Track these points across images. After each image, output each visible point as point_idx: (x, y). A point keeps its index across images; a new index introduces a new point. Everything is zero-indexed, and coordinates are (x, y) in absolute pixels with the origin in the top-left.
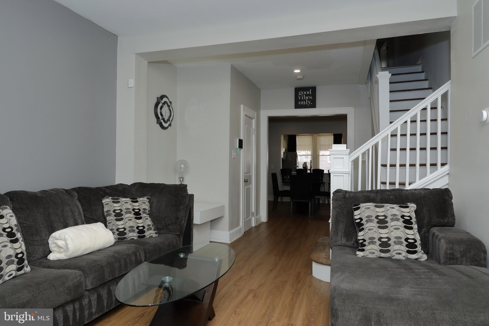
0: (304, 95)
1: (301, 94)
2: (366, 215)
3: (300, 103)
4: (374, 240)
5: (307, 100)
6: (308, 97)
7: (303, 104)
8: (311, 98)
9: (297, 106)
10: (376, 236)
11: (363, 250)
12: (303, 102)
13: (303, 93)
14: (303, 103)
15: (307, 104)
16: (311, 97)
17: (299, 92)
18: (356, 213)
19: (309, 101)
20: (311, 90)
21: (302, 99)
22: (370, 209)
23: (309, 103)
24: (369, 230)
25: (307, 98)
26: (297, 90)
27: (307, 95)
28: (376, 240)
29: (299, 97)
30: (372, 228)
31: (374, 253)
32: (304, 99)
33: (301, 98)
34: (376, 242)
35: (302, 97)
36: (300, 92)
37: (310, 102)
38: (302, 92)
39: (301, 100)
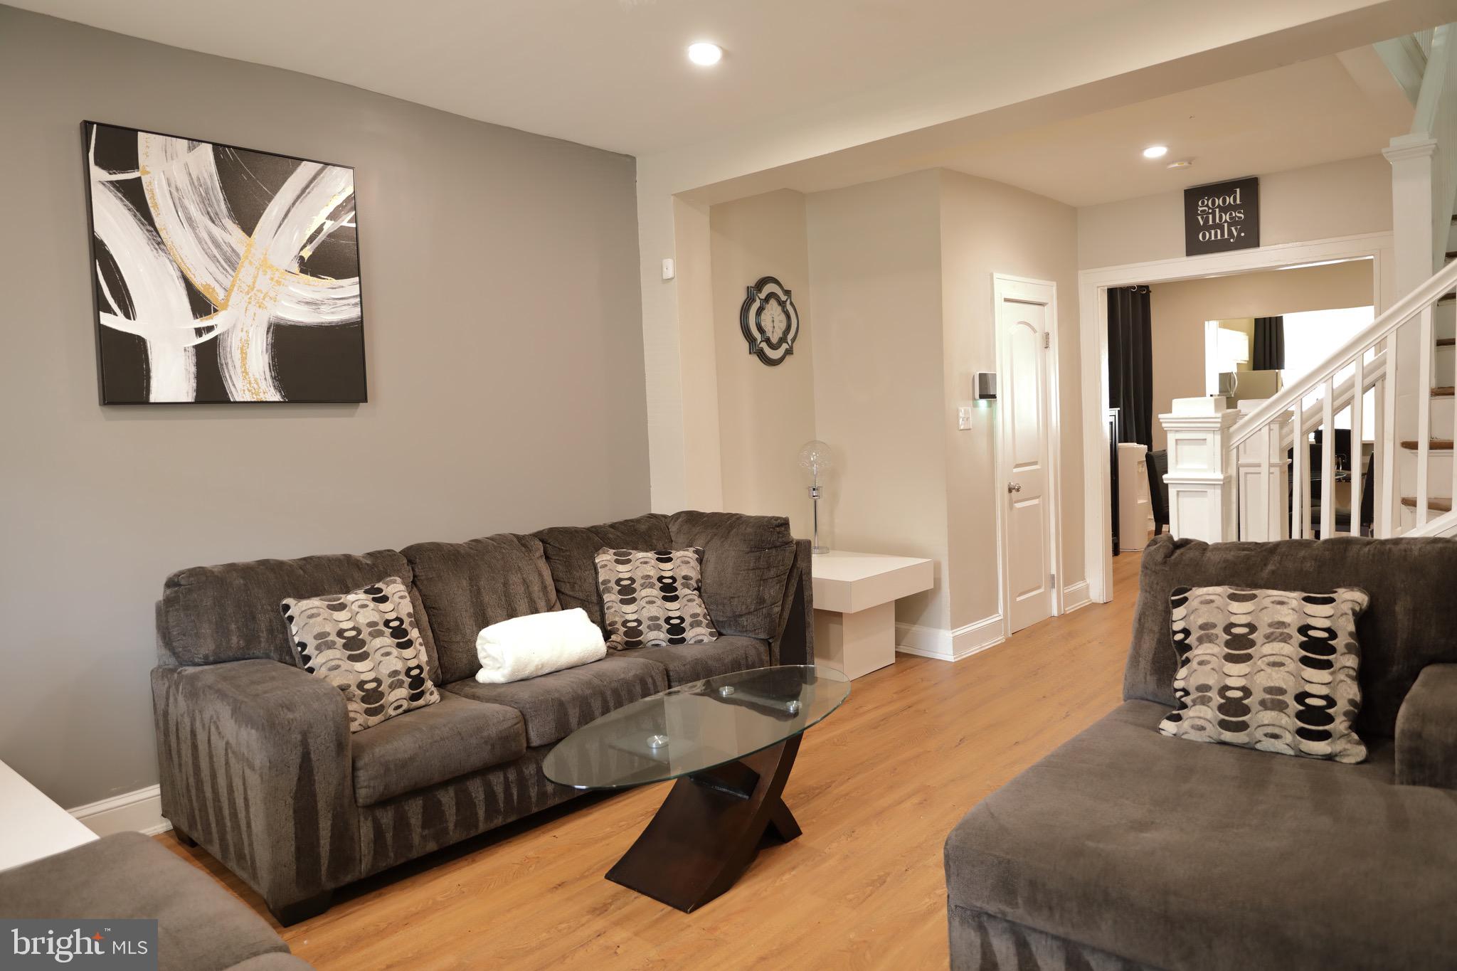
0: (1217, 210)
1: (1207, 206)
2: (1200, 621)
3: (1204, 236)
4: (1209, 694)
5: (1226, 225)
6: (1231, 214)
7: (1213, 238)
8: (1240, 218)
9: (1194, 247)
10: (1216, 682)
12: (1213, 232)
13: (1213, 203)
14: (1212, 235)
15: (1226, 236)
16: (1240, 213)
17: (1200, 203)
19: (1233, 228)
20: (1238, 190)
21: (1211, 223)
22: (1212, 604)
23: (1235, 234)
24: (1201, 663)
25: (1226, 217)
26: (1193, 196)
27: (1224, 209)
28: (1214, 693)
29: (1199, 217)
32: (1217, 221)
33: (1206, 220)
34: (1211, 699)
35: (1211, 216)
36: (1203, 203)
37: (1236, 229)
38: (1210, 201)
39: (1207, 227)
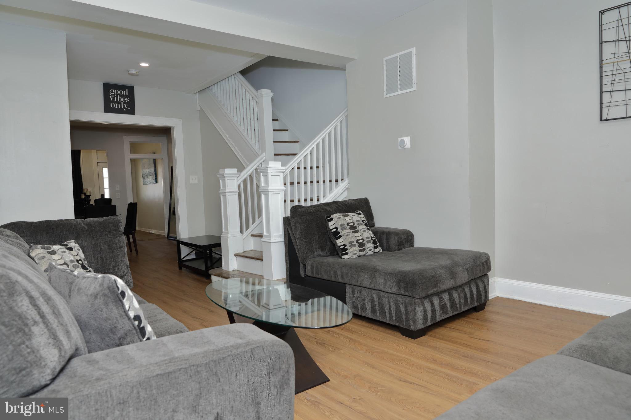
0: (118, 96)
1: (114, 92)
2: (340, 224)
3: (113, 105)
4: (354, 243)
5: (122, 103)
6: (124, 99)
7: (117, 107)
8: (128, 101)
9: (108, 109)
10: (354, 240)
11: (347, 254)
12: (117, 104)
13: (117, 92)
14: (116, 106)
15: (122, 108)
16: (128, 99)
17: (111, 90)
18: (330, 224)
19: (125, 105)
20: (127, 89)
21: (116, 100)
22: (340, 219)
23: (126, 108)
24: (347, 236)
25: (122, 99)
26: (107, 87)
27: (122, 96)
28: (355, 243)
29: (111, 97)
30: (348, 234)
31: (356, 254)
32: (118, 100)
33: (114, 99)
34: (355, 245)
35: (116, 97)
36: (112, 91)
37: (126, 105)
38: (115, 91)
39: (113, 102)
